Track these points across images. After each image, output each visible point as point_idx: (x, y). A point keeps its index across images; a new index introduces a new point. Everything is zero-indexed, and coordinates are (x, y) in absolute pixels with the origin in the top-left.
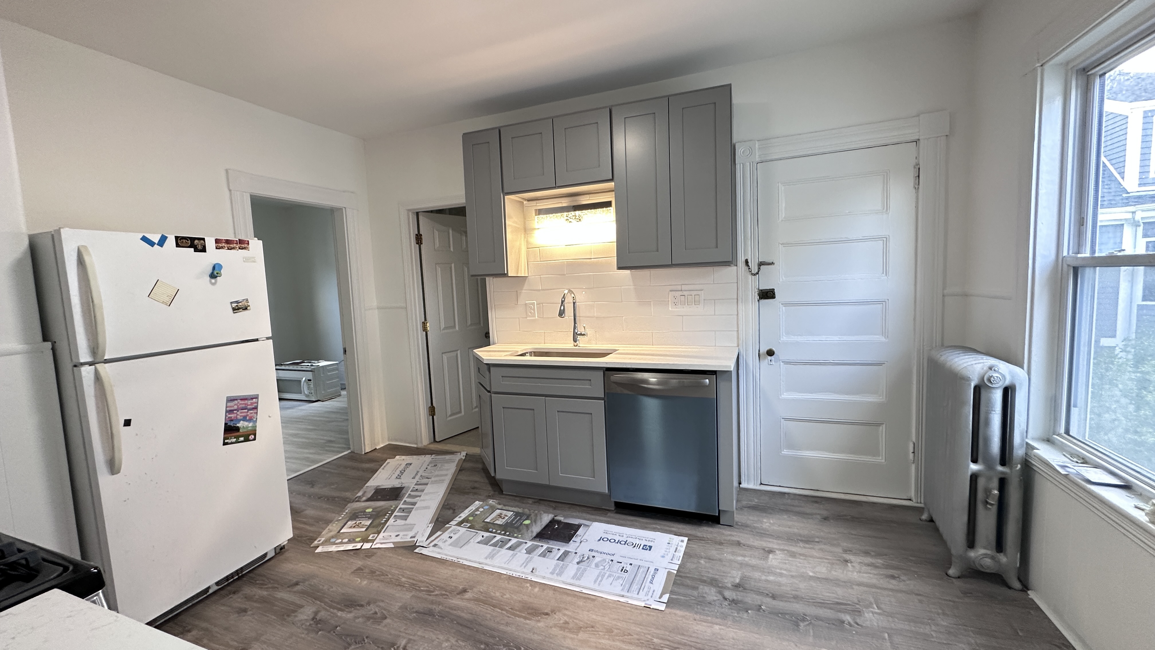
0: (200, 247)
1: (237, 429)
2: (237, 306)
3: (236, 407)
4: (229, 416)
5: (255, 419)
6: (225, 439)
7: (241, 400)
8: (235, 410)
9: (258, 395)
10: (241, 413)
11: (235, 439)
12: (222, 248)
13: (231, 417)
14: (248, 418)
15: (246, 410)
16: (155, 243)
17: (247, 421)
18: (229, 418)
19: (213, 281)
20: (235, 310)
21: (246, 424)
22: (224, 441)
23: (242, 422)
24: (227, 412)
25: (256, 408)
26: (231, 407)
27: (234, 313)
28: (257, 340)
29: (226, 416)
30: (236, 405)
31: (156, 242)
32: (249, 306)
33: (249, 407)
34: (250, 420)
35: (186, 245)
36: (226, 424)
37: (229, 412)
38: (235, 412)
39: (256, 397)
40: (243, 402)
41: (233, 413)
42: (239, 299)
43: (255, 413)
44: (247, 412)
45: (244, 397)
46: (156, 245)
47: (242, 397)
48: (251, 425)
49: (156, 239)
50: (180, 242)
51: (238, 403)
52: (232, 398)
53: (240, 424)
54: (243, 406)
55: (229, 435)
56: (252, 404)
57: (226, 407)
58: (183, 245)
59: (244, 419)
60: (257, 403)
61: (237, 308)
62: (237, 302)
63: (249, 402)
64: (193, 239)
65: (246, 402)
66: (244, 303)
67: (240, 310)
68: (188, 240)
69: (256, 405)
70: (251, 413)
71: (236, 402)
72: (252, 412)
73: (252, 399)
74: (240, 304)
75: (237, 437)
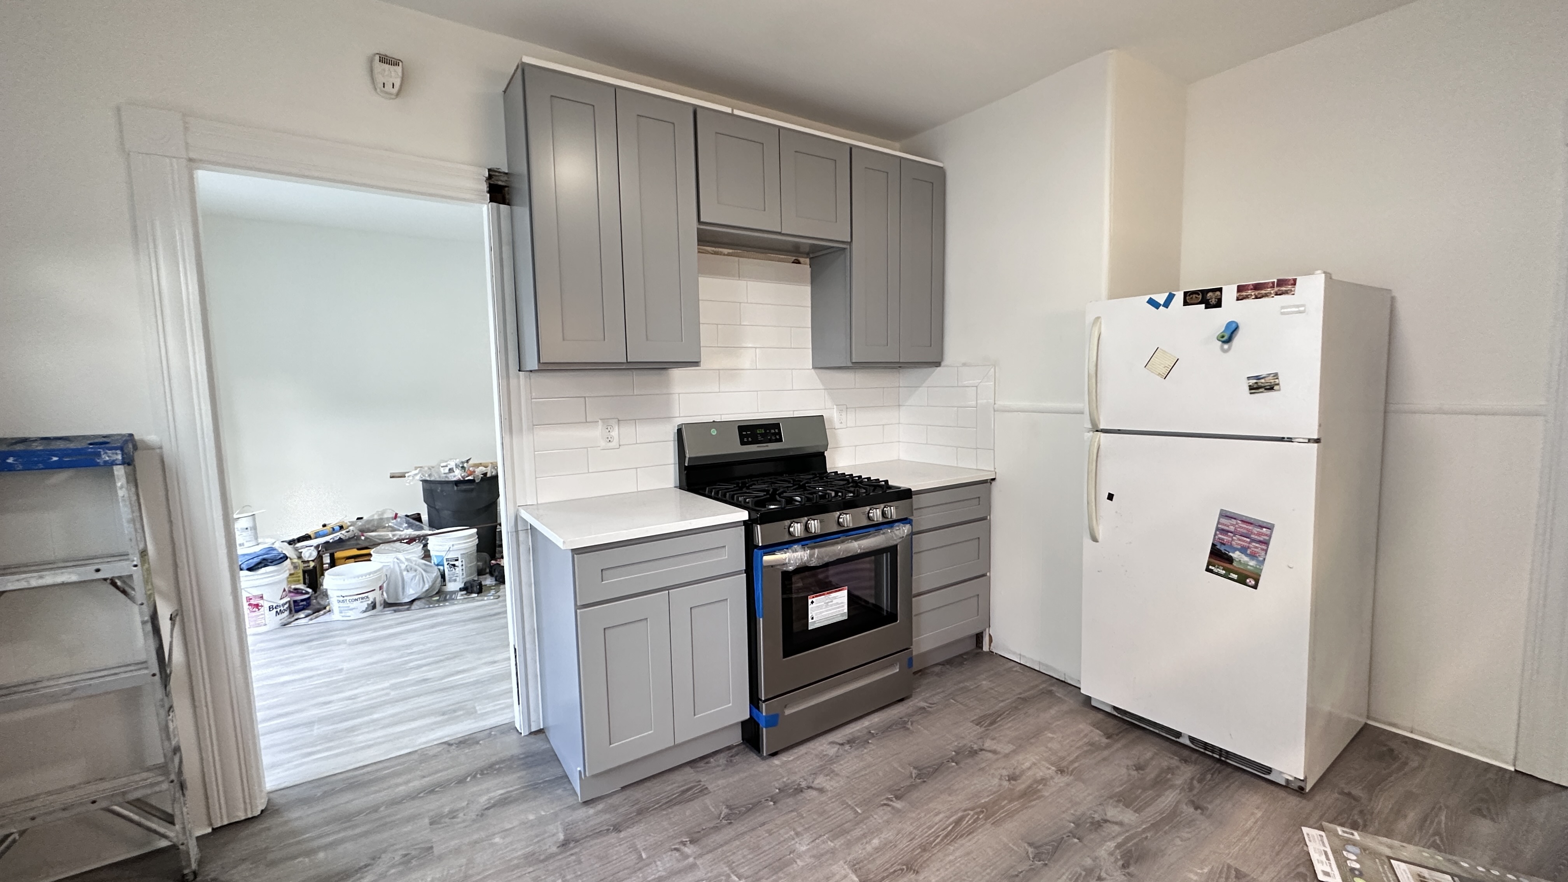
0: (1213, 302)
1: (1230, 560)
2: (1256, 383)
3: (1232, 528)
4: (1220, 536)
5: (1261, 559)
6: (1209, 564)
7: (1242, 521)
8: (1231, 532)
9: (1273, 525)
10: (1240, 540)
11: (1224, 572)
12: (1247, 297)
13: (1223, 540)
14: (1249, 552)
15: (1248, 540)
16: (1160, 305)
17: (1247, 555)
18: (1219, 538)
19: (1226, 346)
20: (1254, 389)
21: (1245, 559)
22: (1208, 566)
23: (1237, 553)
24: (1217, 529)
25: (1266, 543)
26: (1223, 524)
27: (1251, 393)
28: (1290, 440)
29: (1215, 535)
30: (1233, 525)
31: (1162, 303)
32: (1278, 384)
33: (1253, 536)
34: (1253, 556)
35: (1196, 302)
36: (1213, 545)
37: (1219, 530)
38: (1229, 534)
39: (1270, 527)
40: (1244, 526)
41: (1226, 535)
42: (1262, 372)
43: (1263, 550)
44: (1249, 543)
45: (1248, 520)
46: (1161, 307)
47: (1244, 519)
48: (1252, 563)
49: (1161, 298)
50: (1190, 298)
51: (1237, 523)
52: (1228, 514)
53: (1236, 555)
54: (1245, 531)
55: (1218, 562)
56: (1259, 534)
57: (1218, 523)
58: (1192, 302)
59: (1243, 550)
60: (1270, 537)
61: (1255, 386)
62: (1258, 378)
63: (1256, 530)
64: (1204, 292)
65: (1250, 528)
66: (1271, 380)
67: (1261, 390)
68: (1199, 295)
69: (1267, 538)
70: (1256, 547)
71: (1234, 522)
72: (1257, 545)
73: (1262, 527)
74: (1263, 381)
75: (1229, 571)
